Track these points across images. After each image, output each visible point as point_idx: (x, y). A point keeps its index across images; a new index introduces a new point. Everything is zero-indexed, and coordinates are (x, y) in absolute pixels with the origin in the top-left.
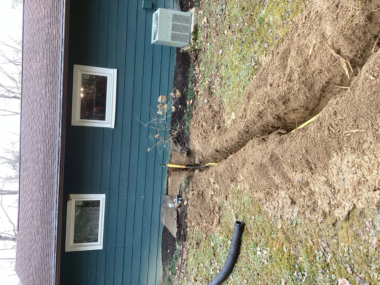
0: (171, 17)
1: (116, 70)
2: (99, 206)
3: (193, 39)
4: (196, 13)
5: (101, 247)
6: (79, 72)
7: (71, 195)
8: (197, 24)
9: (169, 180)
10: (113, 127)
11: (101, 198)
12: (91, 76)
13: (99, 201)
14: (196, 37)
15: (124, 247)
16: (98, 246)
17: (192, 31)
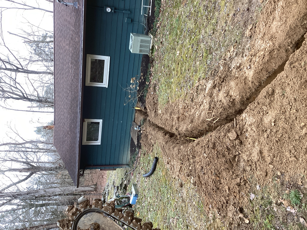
0: (140, 40)
1: (109, 57)
2: (99, 124)
3: (151, 53)
4: (153, 39)
5: (100, 144)
6: (89, 58)
7: (85, 119)
8: (154, 45)
9: (136, 114)
10: (107, 87)
11: (101, 121)
12: (96, 60)
13: (99, 122)
14: (153, 52)
15: (111, 144)
16: (98, 143)
17: (151, 48)
